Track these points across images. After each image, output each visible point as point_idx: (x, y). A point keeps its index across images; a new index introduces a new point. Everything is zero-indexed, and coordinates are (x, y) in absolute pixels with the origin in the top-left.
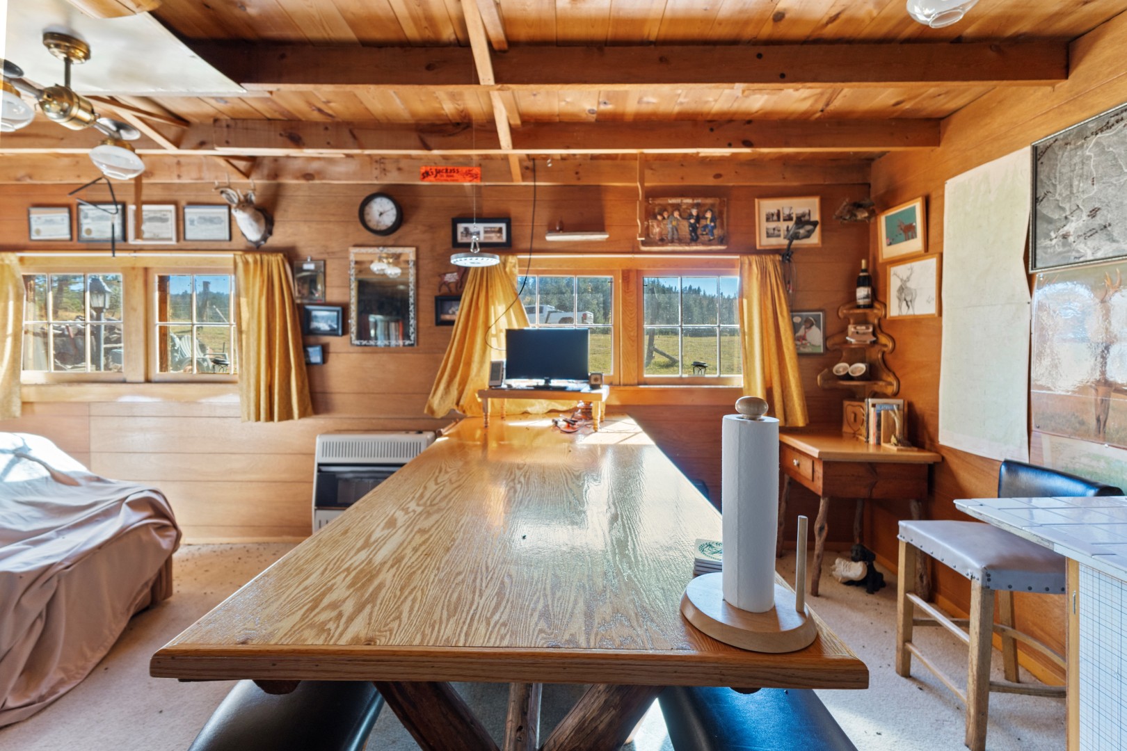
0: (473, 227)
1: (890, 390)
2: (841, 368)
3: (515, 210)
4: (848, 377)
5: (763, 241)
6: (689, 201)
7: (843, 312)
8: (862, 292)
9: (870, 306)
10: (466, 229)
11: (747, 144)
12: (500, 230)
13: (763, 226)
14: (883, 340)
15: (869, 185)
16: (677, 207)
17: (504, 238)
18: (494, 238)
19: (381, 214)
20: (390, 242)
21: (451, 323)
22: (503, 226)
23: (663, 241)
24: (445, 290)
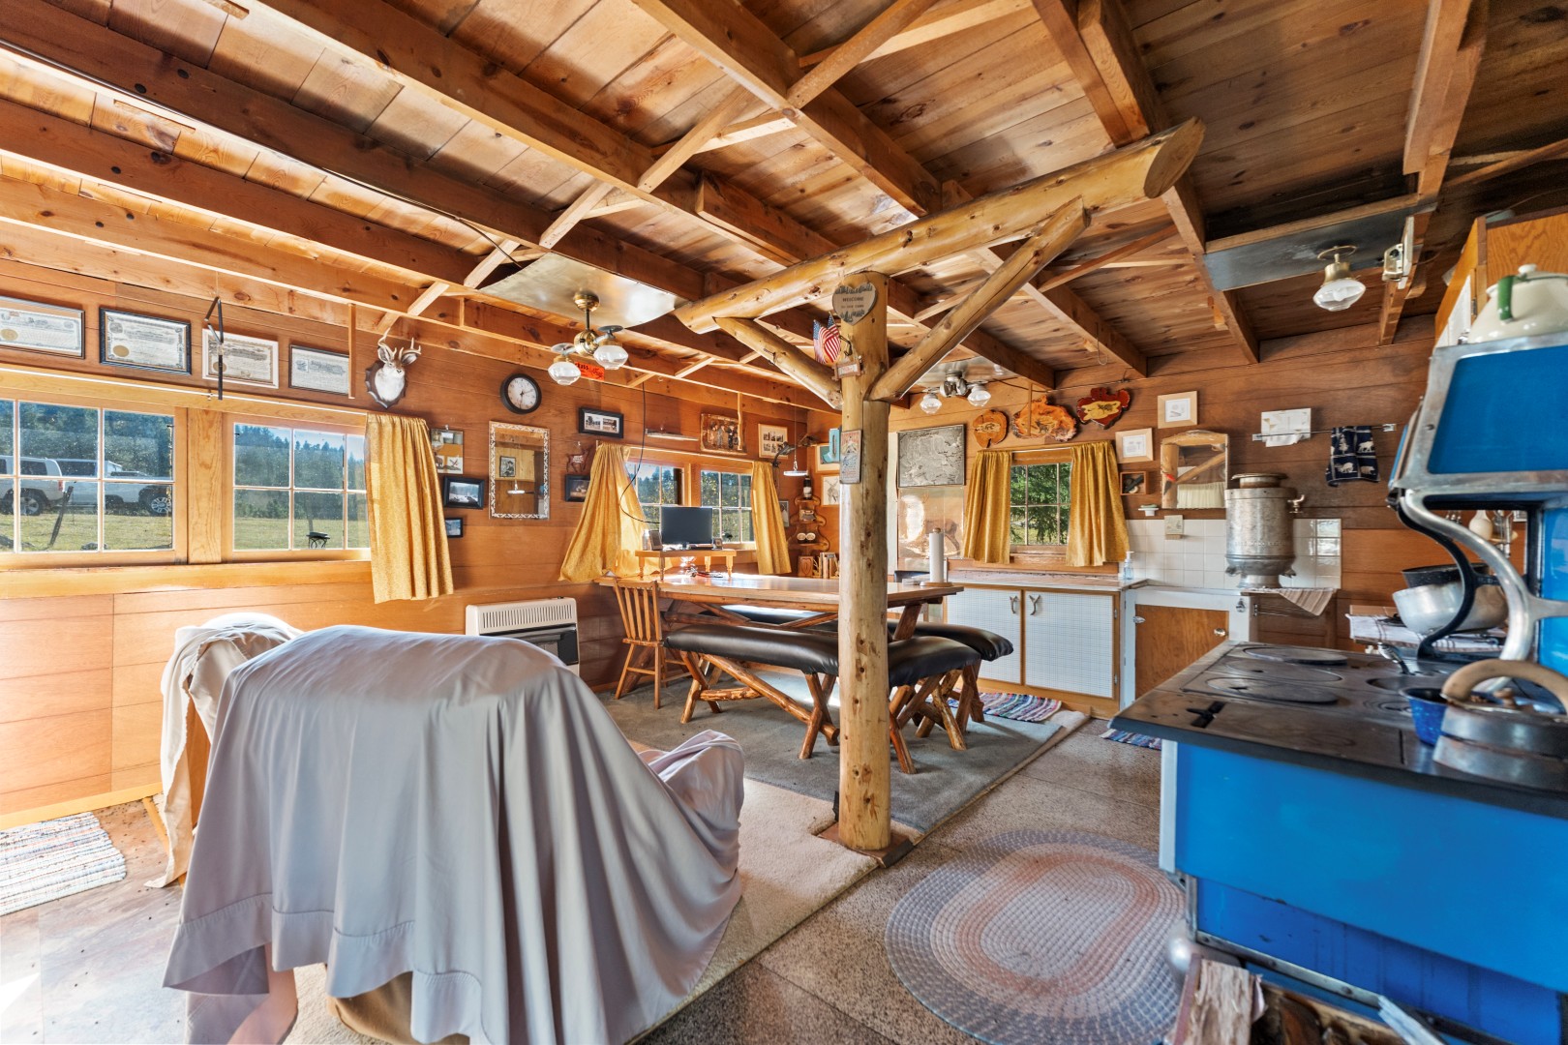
0: (596, 418)
1: (825, 548)
2: (801, 536)
3: (624, 408)
4: (806, 541)
5: (762, 453)
6: (728, 419)
7: (797, 501)
8: (807, 490)
9: (810, 499)
10: (590, 418)
11: (788, 400)
12: (614, 423)
13: (762, 442)
14: (819, 519)
15: (806, 424)
16: (722, 423)
17: (618, 430)
18: (610, 430)
19: (522, 394)
20: (528, 422)
21: (581, 500)
22: (617, 420)
23: (715, 446)
24: (571, 469)
